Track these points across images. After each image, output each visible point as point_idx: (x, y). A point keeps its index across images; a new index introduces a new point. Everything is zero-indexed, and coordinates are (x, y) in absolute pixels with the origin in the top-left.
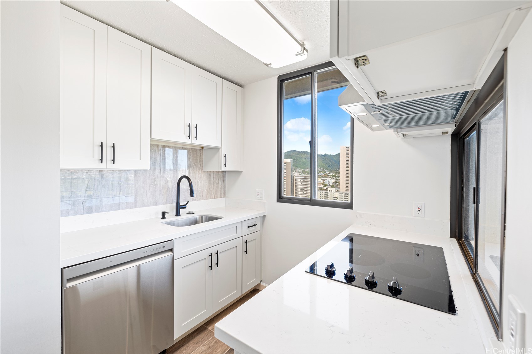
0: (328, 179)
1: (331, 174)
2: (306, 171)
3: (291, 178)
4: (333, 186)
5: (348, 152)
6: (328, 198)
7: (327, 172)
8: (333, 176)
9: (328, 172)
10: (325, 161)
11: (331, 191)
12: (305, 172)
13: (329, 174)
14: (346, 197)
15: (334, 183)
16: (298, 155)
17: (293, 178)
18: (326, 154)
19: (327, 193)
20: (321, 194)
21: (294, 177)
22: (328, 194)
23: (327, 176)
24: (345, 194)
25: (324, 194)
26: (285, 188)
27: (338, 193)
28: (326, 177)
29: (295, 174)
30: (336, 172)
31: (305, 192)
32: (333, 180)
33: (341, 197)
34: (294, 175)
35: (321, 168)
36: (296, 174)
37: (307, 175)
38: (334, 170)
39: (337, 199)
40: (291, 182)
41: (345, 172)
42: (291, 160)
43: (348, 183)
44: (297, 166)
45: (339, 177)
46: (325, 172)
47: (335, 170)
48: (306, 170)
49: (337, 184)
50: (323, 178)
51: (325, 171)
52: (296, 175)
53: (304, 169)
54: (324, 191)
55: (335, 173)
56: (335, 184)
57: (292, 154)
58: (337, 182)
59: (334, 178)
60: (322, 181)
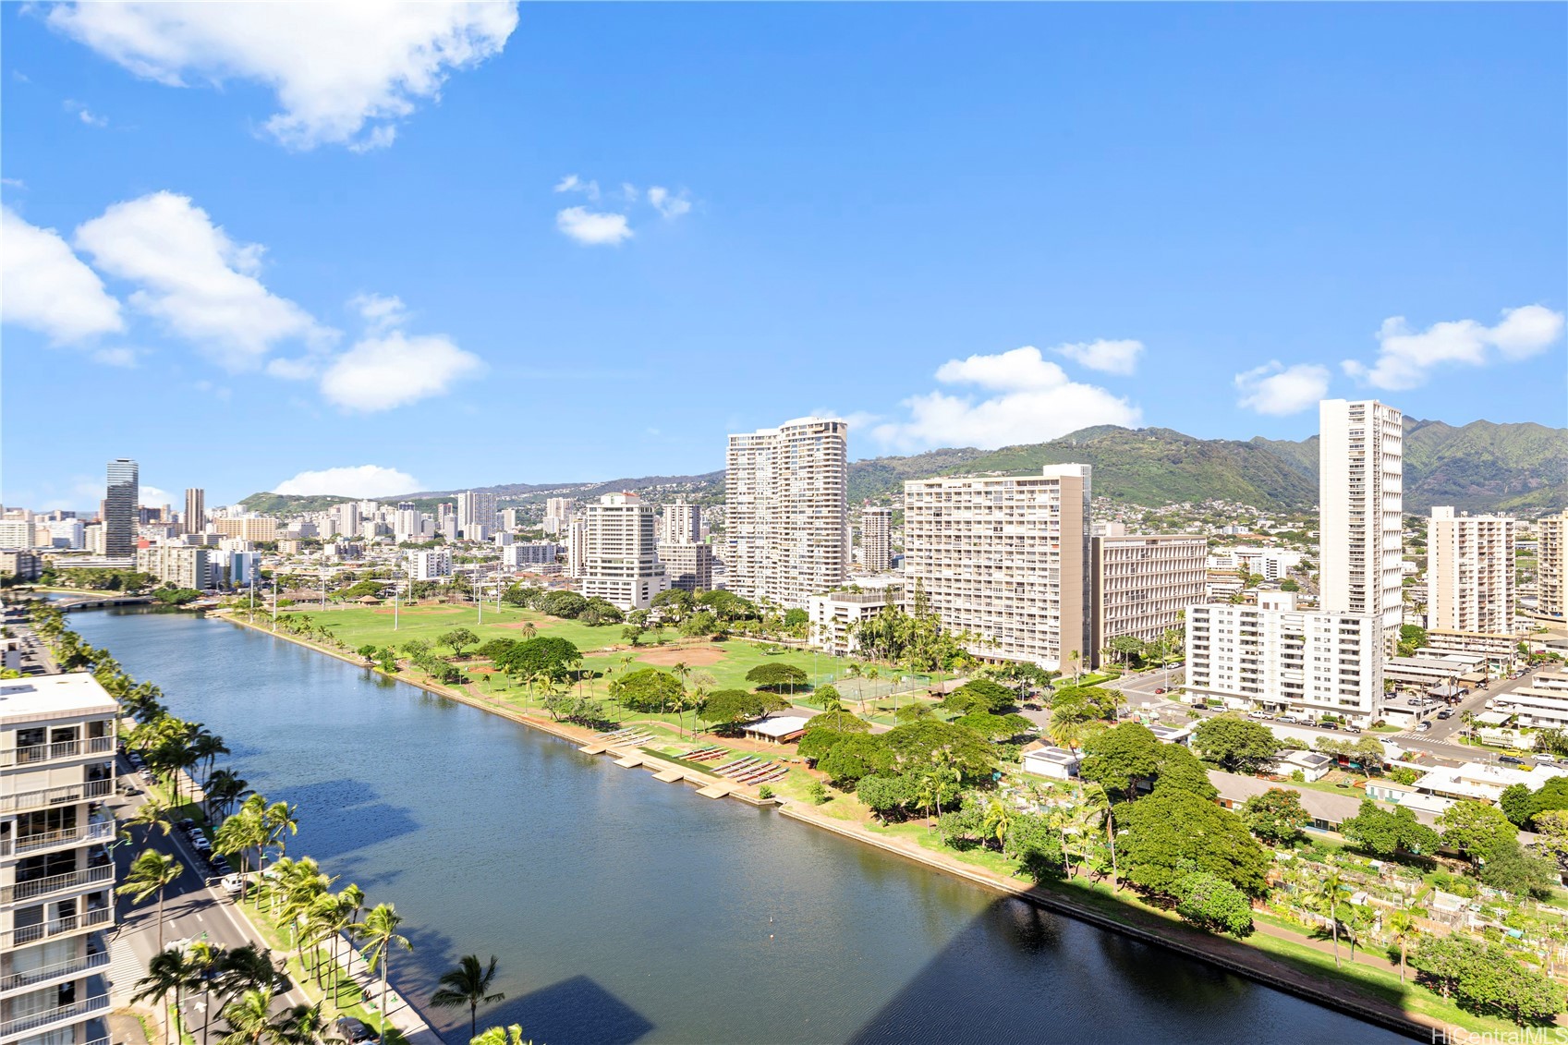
0: (1270, 553)
1: (1284, 529)
2: (1166, 516)
3: (1085, 548)
4: (1289, 586)
5: (1358, 426)
6: (1259, 639)
7: (1263, 522)
8: (1291, 537)
9: (1267, 519)
10: (1252, 470)
11: (1272, 606)
12: (1161, 520)
13: (1272, 527)
14: (1346, 636)
15: (1296, 568)
16: (1127, 447)
17: (1092, 548)
18: (1256, 439)
19: (1253, 615)
20: (1222, 617)
21: (1096, 541)
22: (1260, 620)
23: (1261, 538)
24: (1344, 622)
25: (1237, 619)
26: (1058, 590)
27: (1309, 616)
28: (1259, 544)
29: (1104, 527)
30: (1307, 518)
31: (1151, 611)
32: (1288, 559)
33: (1323, 635)
34: (1100, 532)
35: (1235, 500)
36: (1109, 531)
37: (1167, 533)
38: (1300, 510)
39: (1300, 643)
40: (1085, 563)
41: (1345, 519)
42: (1083, 470)
43: (1359, 570)
44: (1121, 495)
45: (1316, 541)
46: (1251, 523)
47: (1305, 513)
48: (1161, 512)
49: (1312, 573)
50: (1242, 549)
51: (1252, 514)
52: (1109, 535)
53: (1153, 507)
54: (1238, 609)
55: (1302, 525)
56: (1304, 574)
57: (1096, 441)
58: (1310, 567)
59: (1295, 549)
60: (1236, 563)
